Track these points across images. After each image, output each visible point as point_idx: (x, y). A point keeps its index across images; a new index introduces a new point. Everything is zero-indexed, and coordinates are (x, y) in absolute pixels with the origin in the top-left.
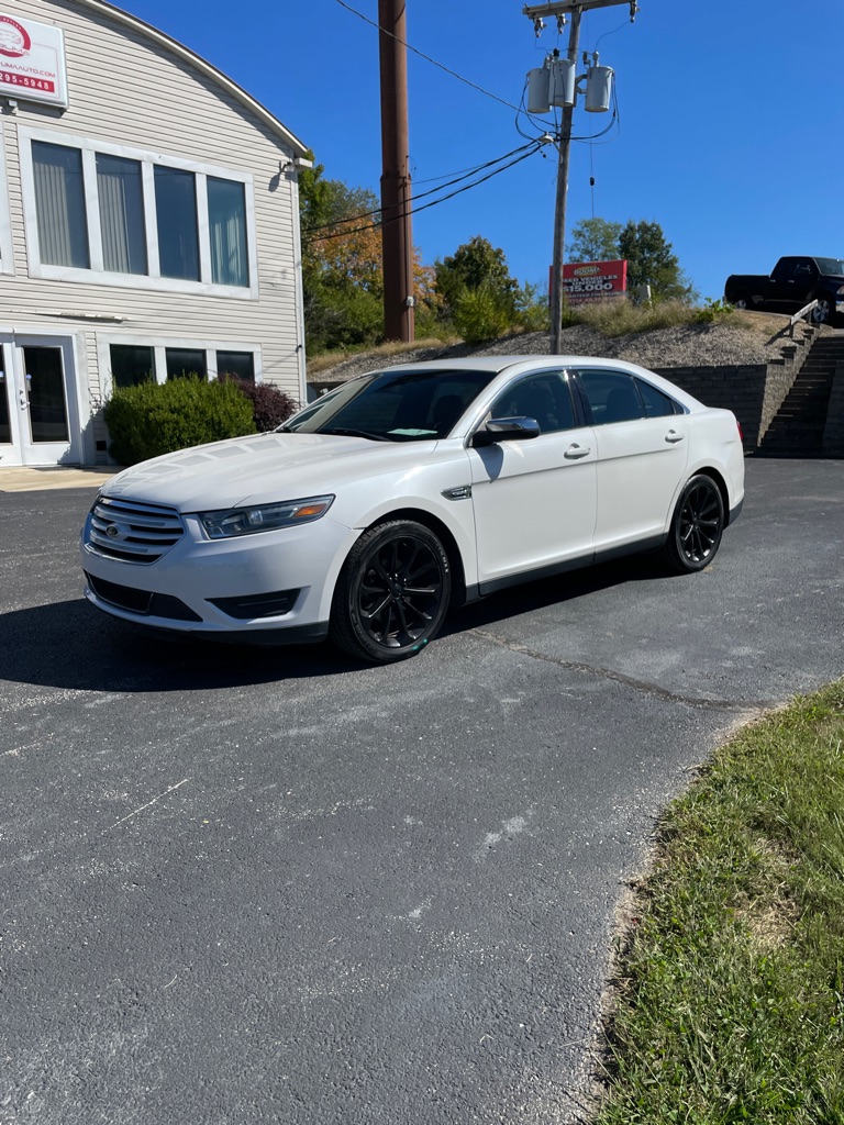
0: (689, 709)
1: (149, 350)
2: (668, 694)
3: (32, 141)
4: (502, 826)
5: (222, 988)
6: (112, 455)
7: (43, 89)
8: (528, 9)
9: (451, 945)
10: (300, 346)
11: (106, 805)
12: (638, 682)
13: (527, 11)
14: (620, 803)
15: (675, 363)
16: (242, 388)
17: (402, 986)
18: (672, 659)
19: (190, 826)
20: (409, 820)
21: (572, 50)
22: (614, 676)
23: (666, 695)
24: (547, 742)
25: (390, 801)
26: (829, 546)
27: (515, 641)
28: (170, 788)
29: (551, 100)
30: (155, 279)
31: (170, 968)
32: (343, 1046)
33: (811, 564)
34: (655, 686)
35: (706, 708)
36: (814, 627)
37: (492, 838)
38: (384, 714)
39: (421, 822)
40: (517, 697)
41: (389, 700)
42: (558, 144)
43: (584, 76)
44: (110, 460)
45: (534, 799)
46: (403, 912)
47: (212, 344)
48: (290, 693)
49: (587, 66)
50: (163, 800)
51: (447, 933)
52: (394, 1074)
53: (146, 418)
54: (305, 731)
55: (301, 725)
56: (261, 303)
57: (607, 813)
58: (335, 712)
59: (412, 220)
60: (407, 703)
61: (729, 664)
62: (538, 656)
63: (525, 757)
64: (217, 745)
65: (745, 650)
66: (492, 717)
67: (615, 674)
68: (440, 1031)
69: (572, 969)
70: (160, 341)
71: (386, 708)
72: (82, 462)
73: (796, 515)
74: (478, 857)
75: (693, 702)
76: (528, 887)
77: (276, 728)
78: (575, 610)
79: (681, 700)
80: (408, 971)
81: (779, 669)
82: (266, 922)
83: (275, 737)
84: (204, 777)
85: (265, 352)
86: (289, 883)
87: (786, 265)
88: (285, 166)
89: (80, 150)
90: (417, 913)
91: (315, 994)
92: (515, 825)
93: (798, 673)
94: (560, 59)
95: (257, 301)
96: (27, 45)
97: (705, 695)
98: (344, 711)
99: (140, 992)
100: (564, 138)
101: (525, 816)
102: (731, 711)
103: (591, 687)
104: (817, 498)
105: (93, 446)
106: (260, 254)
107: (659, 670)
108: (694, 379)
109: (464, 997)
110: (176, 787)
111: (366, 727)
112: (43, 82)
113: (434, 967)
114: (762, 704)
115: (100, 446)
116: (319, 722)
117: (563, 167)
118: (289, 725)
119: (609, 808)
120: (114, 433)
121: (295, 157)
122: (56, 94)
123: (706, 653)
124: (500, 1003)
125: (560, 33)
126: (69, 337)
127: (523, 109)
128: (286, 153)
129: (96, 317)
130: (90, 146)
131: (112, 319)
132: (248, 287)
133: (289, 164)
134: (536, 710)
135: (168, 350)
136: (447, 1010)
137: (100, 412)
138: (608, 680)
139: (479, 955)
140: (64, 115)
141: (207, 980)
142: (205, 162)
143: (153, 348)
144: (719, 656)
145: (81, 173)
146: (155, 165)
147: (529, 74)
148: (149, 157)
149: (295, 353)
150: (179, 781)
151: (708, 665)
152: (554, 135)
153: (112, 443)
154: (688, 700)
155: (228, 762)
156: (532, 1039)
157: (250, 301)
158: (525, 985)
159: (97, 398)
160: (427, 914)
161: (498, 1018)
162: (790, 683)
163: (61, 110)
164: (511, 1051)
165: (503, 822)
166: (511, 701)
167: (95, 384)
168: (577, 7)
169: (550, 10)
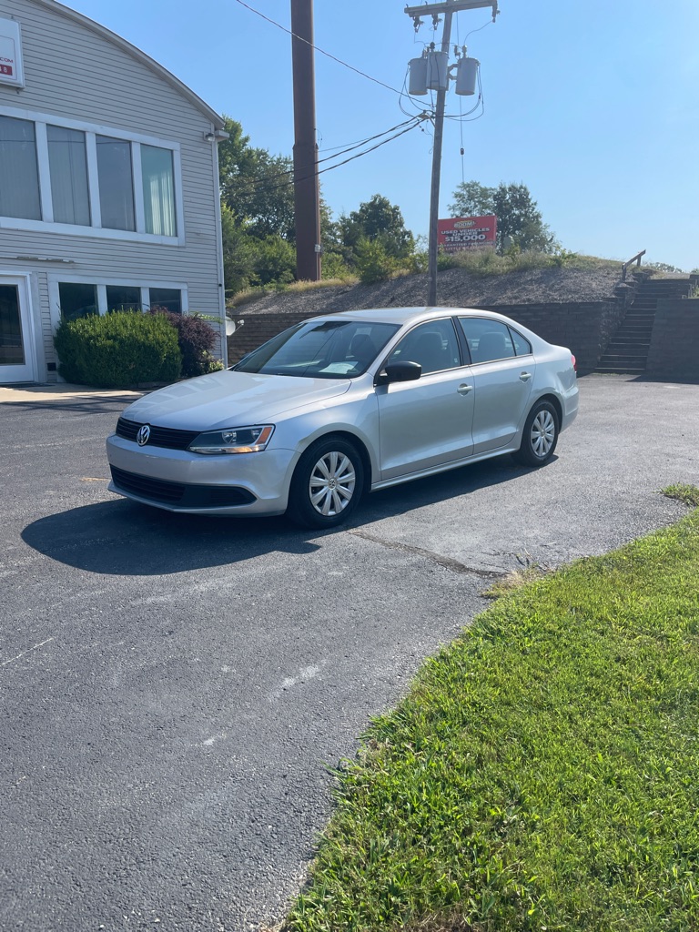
0: (475, 578)
1: (93, 288)
2: (464, 567)
4: (298, 673)
5: (38, 801)
6: (61, 375)
7: (2, 72)
8: (409, 9)
9: (231, 766)
10: (220, 285)
12: (442, 558)
13: (408, 10)
14: (398, 654)
15: (529, 300)
16: (171, 319)
17: (183, 798)
18: (472, 539)
19: (44, 675)
20: (225, 669)
21: (446, 42)
22: (425, 553)
23: (462, 568)
24: (355, 606)
25: (213, 654)
28: (36, 646)
29: (428, 84)
30: (97, 231)
34: (454, 561)
36: (594, 514)
37: (288, 682)
38: (228, 585)
39: (234, 671)
40: (341, 570)
42: (434, 120)
43: (454, 66)
44: (59, 379)
45: (331, 651)
46: (200, 741)
47: (146, 284)
49: (458, 57)
50: (28, 655)
51: (230, 757)
52: (158, 866)
54: (160, 599)
55: (159, 594)
56: (187, 250)
57: (387, 661)
58: (189, 584)
61: (519, 544)
62: (368, 538)
63: (333, 619)
64: (84, 610)
66: (316, 586)
67: (426, 551)
70: (101, 281)
72: (36, 380)
74: (273, 697)
75: (481, 573)
76: (306, 720)
77: (137, 596)
79: (472, 572)
80: (191, 786)
81: (557, 547)
82: (84, 750)
83: (133, 603)
84: (67, 636)
85: (191, 290)
86: (113, 719)
88: (207, 136)
89: (34, 123)
90: (209, 742)
92: (310, 672)
93: (571, 550)
94: (435, 50)
95: (184, 247)
97: (491, 569)
100: (439, 116)
101: (320, 665)
103: (403, 562)
105: (45, 367)
106: (187, 209)
107: (462, 548)
108: (543, 313)
109: (230, 806)
110: (41, 644)
111: (211, 594)
112: (3, 66)
115: (51, 367)
116: (174, 591)
117: (438, 139)
118: (146, 597)
119: (390, 657)
120: (62, 356)
121: (216, 129)
122: (13, 77)
123: (502, 535)
124: (257, 810)
125: (435, 29)
126: (24, 277)
127: (404, 92)
128: (208, 126)
129: (47, 261)
130: (42, 118)
131: (61, 261)
132: (176, 236)
133: (210, 135)
134: (354, 581)
135: (108, 287)
136: (214, 816)
137: (50, 338)
138: (418, 556)
139: (251, 772)
140: (21, 94)
141: (27, 795)
142: (140, 133)
143: (96, 285)
144: (512, 537)
145: (35, 141)
146: (97, 135)
147: (410, 63)
148: (92, 128)
149: (215, 291)
150: (46, 639)
151: (501, 544)
152: (430, 114)
153: (61, 365)
154: (477, 572)
155: (90, 625)
156: (275, 836)
157: (178, 247)
158: (281, 795)
159: (48, 327)
160: (219, 741)
161: (253, 822)
162: (562, 559)
163: (18, 89)
164: (256, 847)
165: (301, 669)
166: (335, 573)
167: (47, 316)
168: (449, 8)
169: (427, 10)
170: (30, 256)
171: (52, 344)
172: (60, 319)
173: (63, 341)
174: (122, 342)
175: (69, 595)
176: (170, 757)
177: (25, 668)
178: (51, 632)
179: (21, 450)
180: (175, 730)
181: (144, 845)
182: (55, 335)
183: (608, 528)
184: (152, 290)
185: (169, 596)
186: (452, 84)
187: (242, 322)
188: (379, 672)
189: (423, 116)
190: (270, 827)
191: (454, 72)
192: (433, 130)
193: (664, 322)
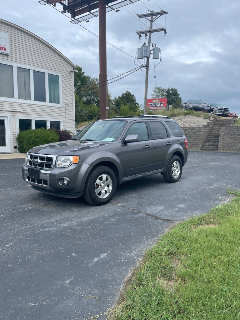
1: (30, 121)
2: (157, 217)
4: (100, 256)
6: (19, 150)
7: (2, 50)
8: (137, 32)
9: (75, 291)
10: (74, 120)
12: (150, 214)
14: (135, 249)
16: (57, 132)
18: (161, 208)
19: (9, 257)
20: (74, 255)
21: (149, 43)
23: (157, 218)
25: (69, 249)
26: (212, 177)
27: (119, 203)
28: (7, 246)
29: (143, 56)
30: (32, 101)
33: (206, 181)
34: (154, 215)
35: (167, 222)
37: (96, 259)
38: (75, 224)
39: (77, 255)
40: (114, 219)
41: (78, 220)
42: (146, 67)
43: (152, 50)
44: (18, 151)
45: (111, 248)
46: (64, 281)
47: (48, 119)
48: (49, 218)
49: (153, 47)
51: (75, 287)
53: (28, 139)
54: (52, 229)
55: (50, 227)
56: (63, 108)
57: (131, 252)
58: (62, 223)
60: (83, 221)
61: (176, 209)
62: (124, 207)
64: (24, 233)
65: (182, 206)
67: (144, 212)
70: (34, 118)
71: (77, 222)
72: (10, 152)
73: (206, 168)
74: (90, 265)
75: (164, 220)
76: (102, 273)
77: (43, 228)
78: (138, 194)
79: (160, 219)
80: (61, 298)
81: (190, 211)
82: (23, 284)
83: (41, 231)
84: (17, 242)
85: (64, 121)
86: (33, 273)
88: (70, 72)
89: (13, 66)
90: (68, 281)
91: (32, 304)
92: (103, 256)
93: (195, 212)
94: (146, 45)
95: (62, 108)
97: (167, 218)
98: (64, 223)
100: (147, 66)
101: (107, 253)
102: (173, 222)
104: (213, 163)
105: (13, 147)
106: (63, 95)
107: (157, 211)
110: (9, 245)
111: (69, 228)
112: (3, 48)
113: (68, 297)
115: (15, 147)
116: (56, 226)
117: (147, 73)
118: (46, 228)
119: (132, 250)
120: (19, 144)
121: (73, 69)
122: (6, 51)
125: (146, 38)
126: (7, 117)
127: (136, 58)
128: (71, 68)
129: (15, 112)
130: (15, 65)
131: (20, 112)
132: (59, 104)
134: (119, 222)
135: (36, 121)
137: (15, 137)
138: (142, 214)
139: (82, 293)
140: (9, 57)
142: (48, 70)
143: (32, 120)
145: (13, 71)
146: (34, 70)
147: (138, 49)
148: (32, 68)
149: (72, 122)
150: (10, 243)
152: (144, 65)
154: (162, 219)
155: (26, 238)
157: (60, 107)
159: (15, 134)
160: (71, 281)
161: (83, 311)
163: (8, 55)
167: (14, 130)
168: (150, 32)
169: (143, 32)
170: (10, 110)
171: (16, 139)
172: (19, 131)
173: (19, 139)
175: (19, 228)
177: (2, 254)
178: (11, 241)
179: (4, 176)
180: (55, 277)
182: (17, 137)
184: (51, 121)
186: (152, 56)
188: (128, 256)
189: (142, 66)
190: (89, 313)
191: (152, 52)
192: (145, 70)
193: (224, 133)
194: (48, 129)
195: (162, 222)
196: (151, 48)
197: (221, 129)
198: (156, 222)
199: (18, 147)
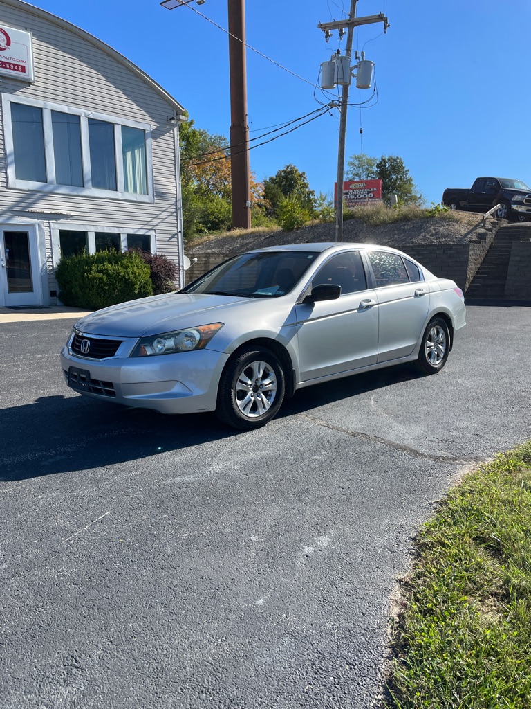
0: (432, 463)
1: (83, 236)
3: (11, 102)
4: (314, 542)
5: (133, 656)
6: (60, 300)
7: (18, 70)
9: (284, 623)
10: (180, 232)
11: (55, 531)
12: (398, 445)
13: (321, 26)
14: (390, 525)
15: (413, 242)
16: (145, 258)
17: (252, 653)
18: (419, 429)
19: (111, 544)
20: (254, 538)
21: (348, 50)
22: (383, 441)
23: (416, 453)
24: (341, 485)
25: (241, 526)
27: (319, 419)
28: (98, 518)
29: (335, 81)
30: (89, 190)
31: (98, 642)
32: (214, 695)
34: (409, 448)
35: (442, 462)
36: (506, 408)
37: (308, 550)
38: (236, 467)
39: (262, 540)
40: (321, 455)
41: (238, 458)
42: (340, 108)
43: (356, 67)
44: (59, 303)
45: (335, 524)
46: (253, 601)
47: (124, 230)
49: (358, 60)
50: (93, 527)
51: (281, 616)
53: (83, 276)
55: (183, 474)
56: (155, 205)
58: (205, 466)
59: (249, 153)
60: (250, 460)
61: (455, 433)
62: (334, 428)
63: (328, 495)
64: (128, 488)
65: (464, 424)
66: (306, 469)
67: (383, 439)
68: (278, 683)
69: (363, 639)
70: (91, 228)
71: (237, 463)
72: (41, 304)
74: (300, 563)
75: (435, 458)
76: (333, 583)
77: (167, 477)
79: (426, 456)
80: (256, 641)
81: (486, 435)
82: (161, 609)
83: (166, 483)
84: (120, 511)
86: (176, 582)
87: (480, 182)
88: (170, 119)
89: (42, 109)
90: (260, 602)
92: (323, 541)
93: (499, 438)
94: (341, 55)
95: (153, 203)
96: (9, 43)
97: (440, 454)
98: (210, 465)
99: (78, 659)
100: (344, 104)
101: (329, 535)
102: (458, 464)
103: (369, 448)
105: (48, 294)
106: (156, 174)
107: (411, 437)
108: (425, 252)
109: (293, 660)
110: (101, 517)
111: (225, 475)
112: (18, 66)
113: (273, 639)
114: (477, 459)
115: (53, 294)
116: (194, 473)
117: (343, 121)
118: (175, 474)
119: (384, 528)
120: (62, 286)
121: (177, 114)
122: (26, 74)
123: (440, 426)
124: (317, 663)
125: (341, 39)
126: (33, 226)
128: (171, 112)
129: (51, 213)
130: (48, 106)
131: (61, 214)
132: (147, 194)
133: (173, 119)
134: (334, 464)
135: (96, 234)
136: (283, 669)
137: (52, 272)
138: (379, 444)
139: (302, 630)
140: (33, 87)
141: (123, 650)
142: (120, 117)
143: (87, 232)
144: (448, 428)
145: (42, 122)
146: (89, 118)
147: (321, 65)
148: (84, 113)
149: (176, 236)
150: (103, 513)
151: (441, 434)
152: (338, 103)
153: (61, 293)
154: (430, 456)
155: (135, 500)
156: (339, 687)
157: (148, 203)
158: (333, 650)
159: (50, 263)
160: (267, 602)
161: (316, 673)
162: (494, 445)
163: (29, 83)
164: (325, 697)
165: (315, 539)
166: (317, 458)
167: (50, 255)
168: (351, 24)
169: (335, 25)
170: (39, 210)
171: (54, 276)
172: (60, 257)
173: (61, 273)
174: (108, 275)
175: (113, 476)
176: (233, 616)
177: (94, 538)
178: (106, 507)
179: (43, 358)
180: (228, 591)
181: (231, 695)
182: (56, 270)
183: (521, 421)
184: (129, 236)
185: (191, 476)
186: (354, 81)
187: (196, 259)
188: (379, 541)
189: (332, 105)
191: (355, 72)
192: (339, 115)
193: (518, 258)
194: (123, 252)
195: (430, 461)
196: (354, 62)
197: (513, 248)
198: (418, 462)
199: (58, 293)
